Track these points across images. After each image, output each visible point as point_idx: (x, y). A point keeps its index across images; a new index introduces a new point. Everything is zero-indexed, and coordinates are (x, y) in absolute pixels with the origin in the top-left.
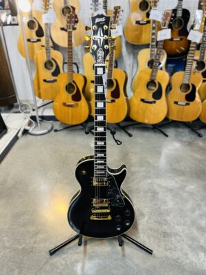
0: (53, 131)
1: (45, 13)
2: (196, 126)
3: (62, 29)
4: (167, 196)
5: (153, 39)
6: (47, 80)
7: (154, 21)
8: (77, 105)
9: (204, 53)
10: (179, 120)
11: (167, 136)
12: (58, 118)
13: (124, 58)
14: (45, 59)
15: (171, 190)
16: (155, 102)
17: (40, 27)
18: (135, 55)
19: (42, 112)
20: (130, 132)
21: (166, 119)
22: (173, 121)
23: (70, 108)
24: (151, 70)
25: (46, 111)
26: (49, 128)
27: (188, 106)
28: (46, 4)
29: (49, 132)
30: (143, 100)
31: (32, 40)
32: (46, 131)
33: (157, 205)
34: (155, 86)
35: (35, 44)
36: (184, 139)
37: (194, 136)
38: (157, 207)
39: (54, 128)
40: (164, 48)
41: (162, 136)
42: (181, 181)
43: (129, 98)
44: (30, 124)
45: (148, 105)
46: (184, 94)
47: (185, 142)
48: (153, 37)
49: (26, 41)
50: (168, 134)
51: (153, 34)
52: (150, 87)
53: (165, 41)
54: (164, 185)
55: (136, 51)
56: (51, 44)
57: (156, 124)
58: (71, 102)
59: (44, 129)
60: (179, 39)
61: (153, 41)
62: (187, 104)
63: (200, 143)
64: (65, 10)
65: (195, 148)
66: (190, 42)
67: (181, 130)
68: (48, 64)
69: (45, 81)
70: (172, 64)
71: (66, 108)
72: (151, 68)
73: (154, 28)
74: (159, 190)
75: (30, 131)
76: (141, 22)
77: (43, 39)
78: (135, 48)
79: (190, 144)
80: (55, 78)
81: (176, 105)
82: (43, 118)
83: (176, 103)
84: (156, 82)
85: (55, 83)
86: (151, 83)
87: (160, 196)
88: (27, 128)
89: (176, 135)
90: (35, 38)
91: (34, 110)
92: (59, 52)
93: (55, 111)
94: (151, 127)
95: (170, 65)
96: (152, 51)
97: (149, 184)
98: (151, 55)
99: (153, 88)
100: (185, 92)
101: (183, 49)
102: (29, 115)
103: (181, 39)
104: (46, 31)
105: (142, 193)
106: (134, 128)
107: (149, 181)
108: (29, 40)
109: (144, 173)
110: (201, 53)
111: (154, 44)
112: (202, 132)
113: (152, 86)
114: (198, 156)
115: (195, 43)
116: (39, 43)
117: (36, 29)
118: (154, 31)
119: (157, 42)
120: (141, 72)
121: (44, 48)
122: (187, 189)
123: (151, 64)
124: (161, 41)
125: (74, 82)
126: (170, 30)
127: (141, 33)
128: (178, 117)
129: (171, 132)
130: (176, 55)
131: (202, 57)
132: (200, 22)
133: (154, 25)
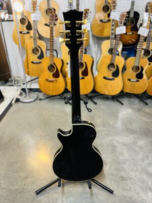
0: (38, 100)
1: (33, 13)
2: (144, 97)
3: (46, 25)
4: (123, 149)
5: (112, 33)
6: (34, 62)
7: (113, 20)
8: (56, 81)
9: (149, 44)
10: (131, 92)
11: (122, 104)
12: (42, 90)
13: (91, 47)
14: (33, 46)
15: (126, 145)
16: (114, 79)
17: (29, 23)
18: (99, 45)
19: (30, 85)
20: (95, 101)
21: (122, 91)
22: (127, 94)
23: (51, 83)
24: (111, 56)
25: (33, 84)
26: (35, 98)
27: (138, 82)
28: (34, 6)
29: (35, 100)
30: (105, 78)
31: (23, 33)
32: (33, 100)
33: (116, 156)
34: (114, 67)
35: (25, 35)
36: (135, 107)
37: (142, 104)
38: (116, 157)
39: (39, 98)
40: (120, 40)
41: (119, 104)
42: (134, 138)
43: (95, 76)
44: (21, 94)
45: (109, 81)
46: (135, 74)
47: (136, 109)
48: (113, 31)
49: (19, 33)
50: (123, 103)
51: (113, 29)
52: (110, 68)
53: (121, 35)
54: (121, 141)
55: (100, 42)
56: (37, 36)
57: (114, 96)
58: (52, 79)
59: (32, 98)
60: (131, 34)
61: (112, 35)
62: (137, 81)
63: (147, 109)
64: (48, 11)
65: (143, 114)
66: (139, 36)
67: (132, 100)
68: (35, 50)
69: (32, 62)
70: (126, 51)
71: (48, 83)
72: (111, 54)
73: (113, 25)
74: (117, 145)
75: (21, 100)
76: (104, 21)
77: (32, 32)
78: (99, 39)
79: (139, 110)
80: (40, 60)
81: (129, 81)
82: (31, 90)
83: (129, 80)
84: (115, 64)
85: (40, 64)
86: (111, 65)
87: (118, 149)
88: (19, 97)
89: (129, 104)
90: (26, 31)
91: (24, 84)
92: (43, 42)
93: (40, 85)
94: (111, 97)
95: (124, 52)
96: (111, 42)
97: (110, 140)
98: (111, 44)
99: (112, 69)
100: (136, 72)
101: (134, 41)
102: (20, 88)
103: (133, 33)
104: (34, 26)
105: (104, 147)
106: (98, 98)
107: (110, 138)
108: (21, 32)
109: (106, 132)
110: (147, 44)
111: (113, 36)
112: (148, 101)
113: (111, 67)
114: (145, 119)
115: (143, 36)
116: (28, 34)
117: (27, 24)
118: (113, 27)
119: (116, 35)
120: (104, 57)
121: (32, 38)
122: (138, 144)
123: (111, 51)
124: (118, 35)
125: (54, 64)
126: (125, 27)
127: (103, 29)
128: (130, 91)
129: (125, 101)
130: (130, 45)
131: (148, 47)
132: (147, 21)
133: (113, 23)
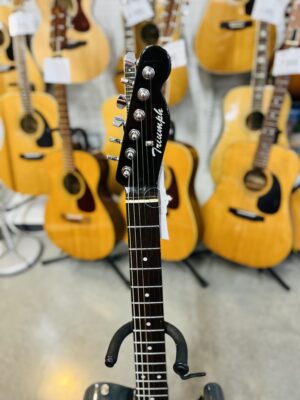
0: (39, 263)
5: (260, 65)
7: (264, 25)
8: (89, 219)
14: (21, 112)
29: (29, 267)
32: (22, 266)
34: (264, 180)
35: (5, 75)
45: (247, 222)
48: (260, 59)
51: (260, 53)
53: (293, 77)
58: (77, 214)
69: (22, 157)
73: (262, 41)
76: (232, 25)
80: (43, 151)
86: (255, 172)
92: (49, 97)
111: (263, 76)
118: (263, 48)
127: (230, 48)
133: (263, 34)
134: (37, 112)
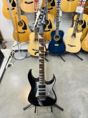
3: (26, 3)
17: (14, 1)
32: (23, 57)
69: (19, 32)
85: (25, 33)
90: (11, 7)
97: (79, 92)
108: (8, 9)
109: (76, 85)
116: (13, 10)
121: (17, 14)
134: (22, 20)
